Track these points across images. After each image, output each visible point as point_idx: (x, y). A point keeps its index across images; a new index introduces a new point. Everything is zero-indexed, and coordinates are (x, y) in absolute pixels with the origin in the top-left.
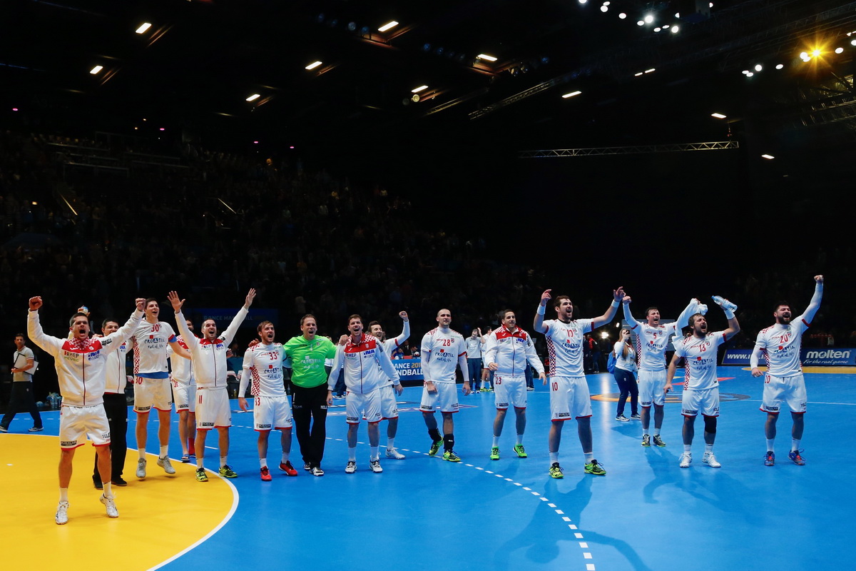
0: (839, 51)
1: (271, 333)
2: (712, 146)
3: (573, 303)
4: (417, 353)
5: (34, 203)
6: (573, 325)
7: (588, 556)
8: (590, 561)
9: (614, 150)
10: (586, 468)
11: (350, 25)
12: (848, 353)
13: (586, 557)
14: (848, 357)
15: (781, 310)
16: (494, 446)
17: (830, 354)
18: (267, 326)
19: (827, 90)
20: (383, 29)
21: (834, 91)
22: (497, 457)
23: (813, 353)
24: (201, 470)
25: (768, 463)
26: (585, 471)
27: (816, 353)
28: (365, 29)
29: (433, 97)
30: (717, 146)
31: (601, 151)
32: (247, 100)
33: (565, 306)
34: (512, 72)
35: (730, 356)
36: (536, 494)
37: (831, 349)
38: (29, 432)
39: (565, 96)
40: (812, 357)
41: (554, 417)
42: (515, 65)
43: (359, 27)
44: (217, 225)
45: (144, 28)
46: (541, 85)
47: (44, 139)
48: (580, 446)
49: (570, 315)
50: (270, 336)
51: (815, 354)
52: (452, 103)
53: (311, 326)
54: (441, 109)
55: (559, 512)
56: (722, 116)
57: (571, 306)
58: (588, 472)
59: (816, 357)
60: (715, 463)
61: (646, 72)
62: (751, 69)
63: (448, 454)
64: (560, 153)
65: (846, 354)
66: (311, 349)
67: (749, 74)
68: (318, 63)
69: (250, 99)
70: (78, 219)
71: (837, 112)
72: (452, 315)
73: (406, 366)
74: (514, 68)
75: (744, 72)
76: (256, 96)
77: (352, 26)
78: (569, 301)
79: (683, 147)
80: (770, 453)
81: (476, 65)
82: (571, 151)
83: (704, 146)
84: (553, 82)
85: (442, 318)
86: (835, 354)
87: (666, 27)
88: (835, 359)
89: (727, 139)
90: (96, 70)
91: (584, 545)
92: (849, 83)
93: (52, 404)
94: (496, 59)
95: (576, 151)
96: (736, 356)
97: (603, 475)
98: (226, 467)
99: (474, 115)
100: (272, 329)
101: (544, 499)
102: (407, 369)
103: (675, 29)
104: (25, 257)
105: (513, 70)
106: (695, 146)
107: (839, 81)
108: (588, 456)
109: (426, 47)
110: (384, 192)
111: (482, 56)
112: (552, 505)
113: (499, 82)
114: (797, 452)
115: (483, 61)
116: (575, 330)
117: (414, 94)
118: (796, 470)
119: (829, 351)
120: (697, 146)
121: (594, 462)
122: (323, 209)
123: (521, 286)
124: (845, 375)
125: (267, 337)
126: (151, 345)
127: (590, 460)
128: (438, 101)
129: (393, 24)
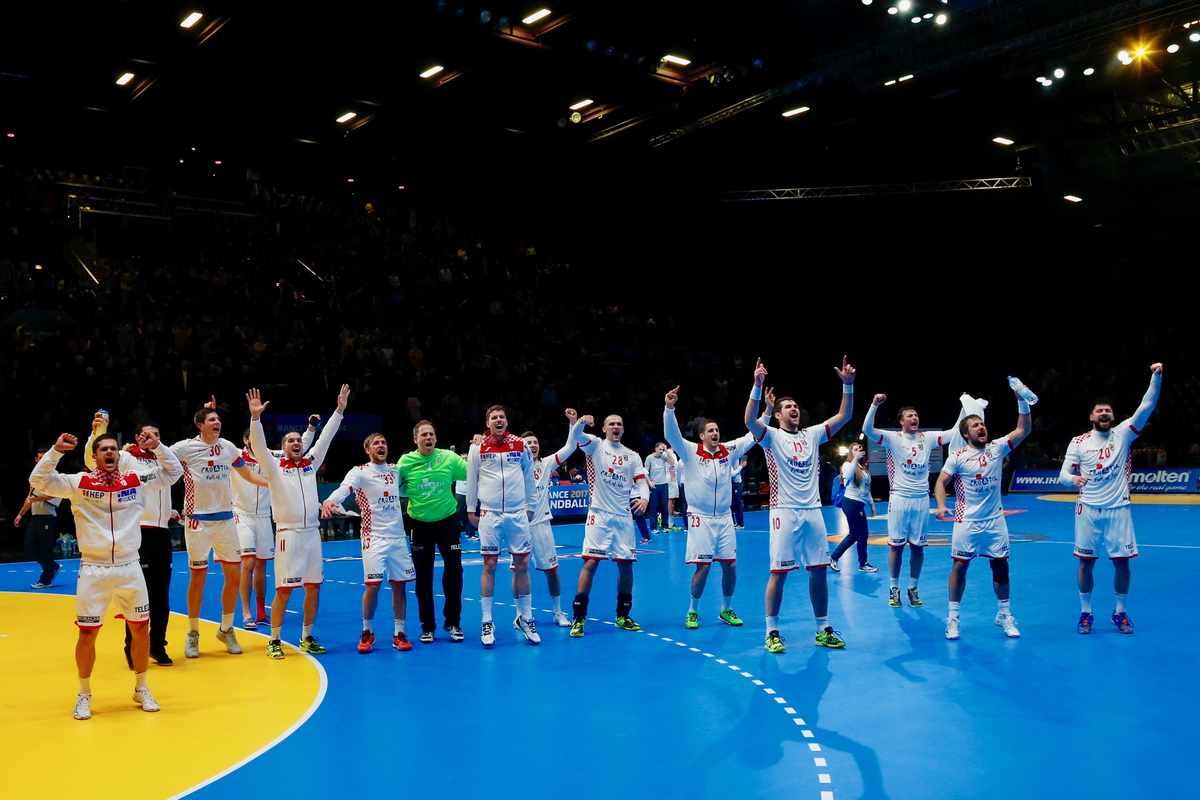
0: (1173, 49)
1: (381, 447)
2: (993, 184)
3: (800, 404)
4: (578, 477)
5: (38, 267)
6: (802, 436)
7: (820, 762)
8: (823, 770)
9: (856, 190)
10: (817, 639)
11: (482, 14)
12: (1187, 475)
13: (818, 764)
14: (1186, 480)
15: (1100, 411)
16: (691, 610)
17: (1162, 476)
18: (376, 439)
19: (1156, 105)
20: (529, 20)
21: (1166, 105)
22: (694, 624)
23: (1137, 476)
24: (276, 643)
25: (1083, 630)
26: (817, 643)
27: (1142, 474)
28: (503, 20)
29: (600, 116)
30: (1001, 183)
31: (837, 191)
32: (338, 120)
33: (789, 410)
34: (712, 81)
35: (1020, 480)
36: (747, 675)
37: (1162, 470)
38: (32, 589)
39: (787, 114)
40: (1136, 480)
41: (774, 566)
42: (716, 70)
43: (495, 19)
44: (296, 297)
45: (191, 20)
46: (752, 99)
47: (51, 177)
48: (810, 607)
49: (796, 421)
50: (381, 453)
51: (1140, 477)
52: (627, 125)
53: (429, 436)
54: (612, 133)
55: (780, 700)
56: (1008, 142)
57: (797, 410)
58: (820, 644)
59: (1142, 481)
60: (1013, 631)
61: (901, 79)
62: (1048, 74)
63: (622, 621)
64: (779, 194)
65: (1184, 476)
66: (430, 469)
67: (1045, 82)
68: (438, 69)
69: (342, 119)
70: (100, 288)
71: (1170, 135)
72: (626, 423)
73: (563, 495)
74: (715, 74)
75: (1039, 80)
76: (350, 116)
77: (485, 16)
78: (793, 403)
79: (953, 185)
80: (1085, 616)
81: (660, 71)
82: (796, 192)
83: (982, 184)
84: (769, 94)
85: (611, 427)
86: (1169, 477)
87: (928, 16)
88: (1168, 484)
89: (1015, 174)
90: (125, 79)
91: (815, 747)
92: (1186, 95)
93: (64, 549)
94: (689, 62)
95: (801, 192)
96: (1029, 480)
97: (841, 648)
98: (310, 639)
99: (659, 141)
100: (383, 442)
101: (758, 683)
102: (564, 499)
103: (941, 19)
104: (26, 343)
105: (713, 78)
106: (968, 183)
107: (1173, 92)
108: (820, 622)
109: (590, 45)
110: (532, 250)
111: (669, 58)
112: (770, 691)
113: (693, 95)
114: (1123, 615)
115: (670, 66)
116: (804, 443)
117: (574, 111)
118: (1122, 640)
119: (1160, 472)
120: (973, 184)
121: (829, 630)
122: (445, 273)
123: (726, 382)
124: (1183, 505)
125: (376, 454)
126: (210, 474)
127: (823, 627)
128: (607, 121)
129: (544, 13)
